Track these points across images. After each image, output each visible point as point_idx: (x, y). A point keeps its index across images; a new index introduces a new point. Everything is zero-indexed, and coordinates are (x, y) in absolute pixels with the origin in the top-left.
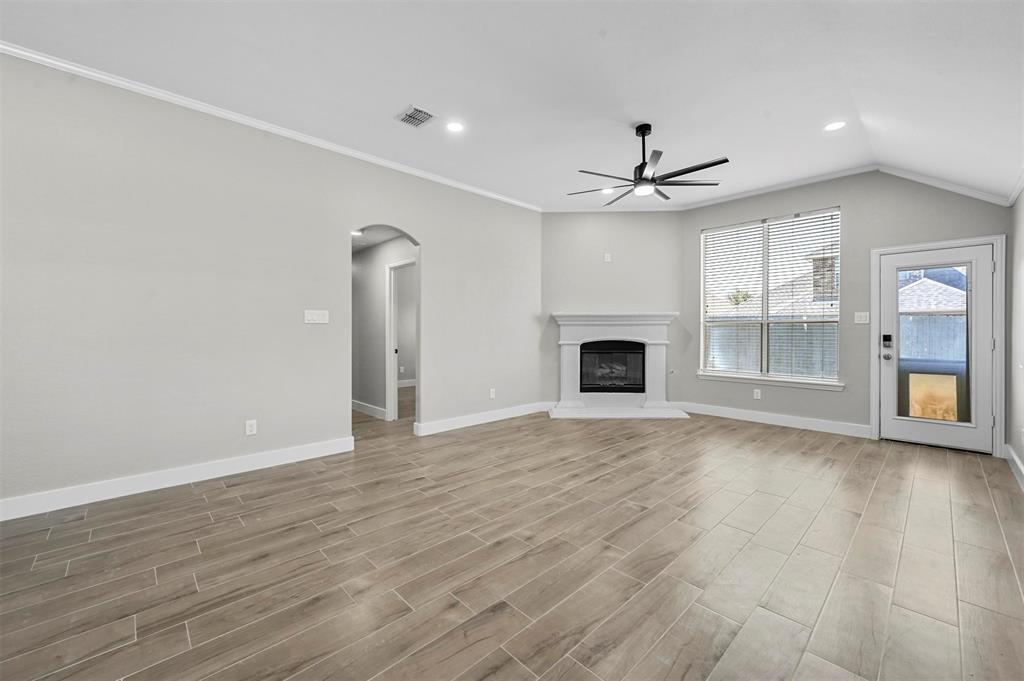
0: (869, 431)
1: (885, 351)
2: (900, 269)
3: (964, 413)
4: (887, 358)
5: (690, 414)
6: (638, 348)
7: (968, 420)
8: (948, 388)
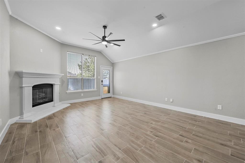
0: (100, 98)
1: (102, 83)
2: (103, 69)
3: (109, 92)
4: (102, 84)
5: (70, 104)
6: (51, 86)
7: (110, 93)
8: (106, 88)
